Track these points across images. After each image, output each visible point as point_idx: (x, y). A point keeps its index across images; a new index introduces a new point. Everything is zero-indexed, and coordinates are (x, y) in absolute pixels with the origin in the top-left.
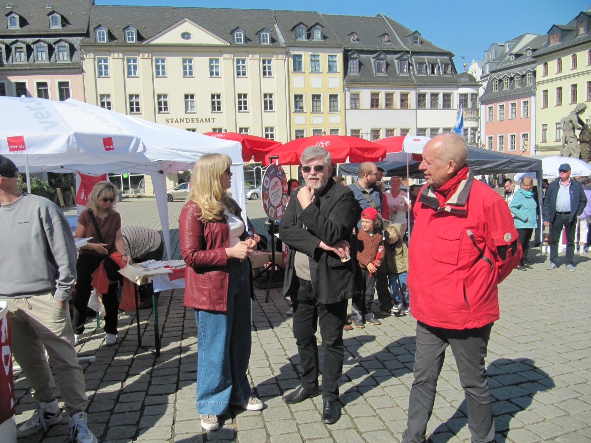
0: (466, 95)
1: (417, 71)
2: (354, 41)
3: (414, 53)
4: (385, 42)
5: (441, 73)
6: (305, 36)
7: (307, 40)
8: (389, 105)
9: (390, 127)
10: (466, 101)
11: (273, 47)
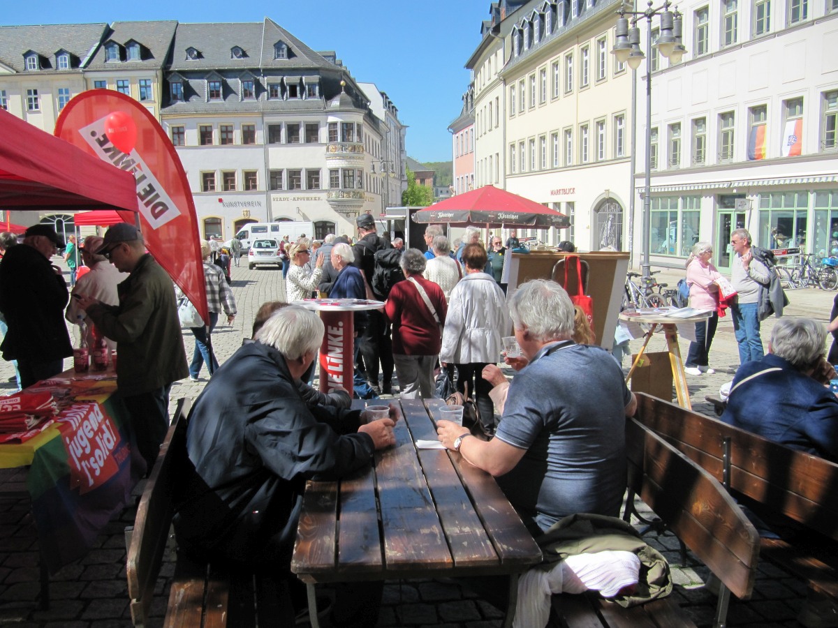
0: (335, 124)
1: (268, 95)
2: (193, 58)
3: (268, 72)
4: (238, 57)
5: (304, 97)
6: (118, 56)
7: (120, 62)
8: (226, 141)
9: (229, 168)
10: (335, 132)
11: (74, 73)
